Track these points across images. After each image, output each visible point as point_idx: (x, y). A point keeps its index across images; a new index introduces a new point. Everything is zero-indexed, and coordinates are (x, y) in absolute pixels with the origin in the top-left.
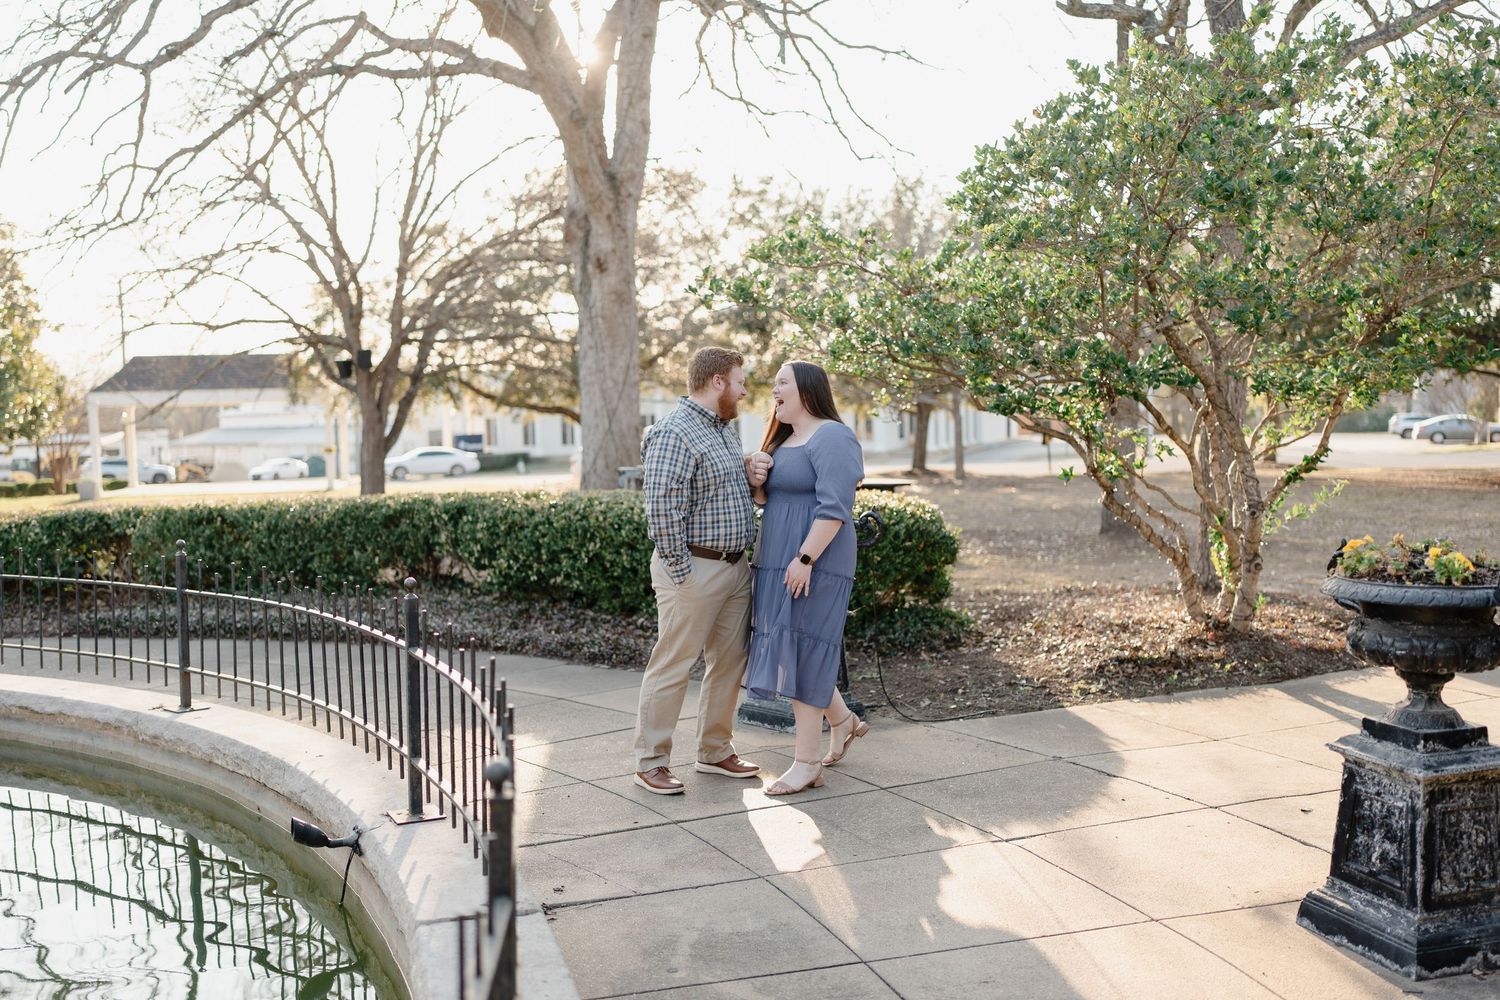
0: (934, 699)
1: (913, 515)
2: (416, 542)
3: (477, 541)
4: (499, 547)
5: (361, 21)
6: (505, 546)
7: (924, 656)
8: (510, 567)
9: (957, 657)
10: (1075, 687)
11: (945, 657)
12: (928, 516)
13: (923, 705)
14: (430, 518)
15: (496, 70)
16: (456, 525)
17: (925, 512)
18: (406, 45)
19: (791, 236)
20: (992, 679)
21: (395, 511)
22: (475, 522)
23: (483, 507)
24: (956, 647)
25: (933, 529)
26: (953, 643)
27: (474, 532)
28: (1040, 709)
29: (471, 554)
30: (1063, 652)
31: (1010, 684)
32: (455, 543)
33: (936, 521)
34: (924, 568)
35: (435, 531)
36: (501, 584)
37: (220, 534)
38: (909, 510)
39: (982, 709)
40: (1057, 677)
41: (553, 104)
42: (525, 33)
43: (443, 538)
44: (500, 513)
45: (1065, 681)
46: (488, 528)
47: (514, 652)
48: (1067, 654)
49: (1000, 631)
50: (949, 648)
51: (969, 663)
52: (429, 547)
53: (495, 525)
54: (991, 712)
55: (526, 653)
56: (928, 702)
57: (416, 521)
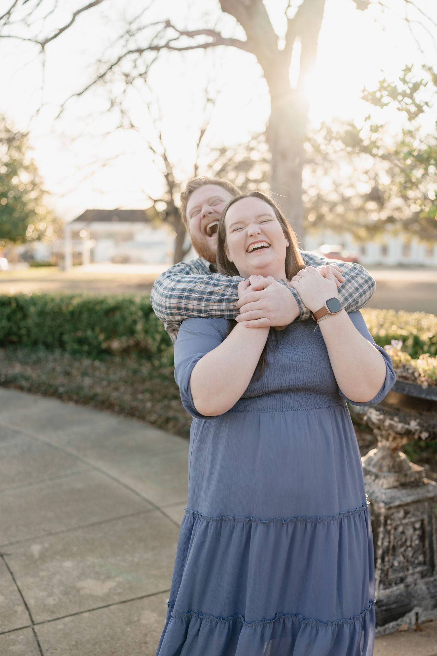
2: (125, 327)
5: (168, 24)
15: (233, 42)
18: (190, 34)
35: (135, 322)
37: (14, 312)
43: (139, 327)
57: (124, 314)
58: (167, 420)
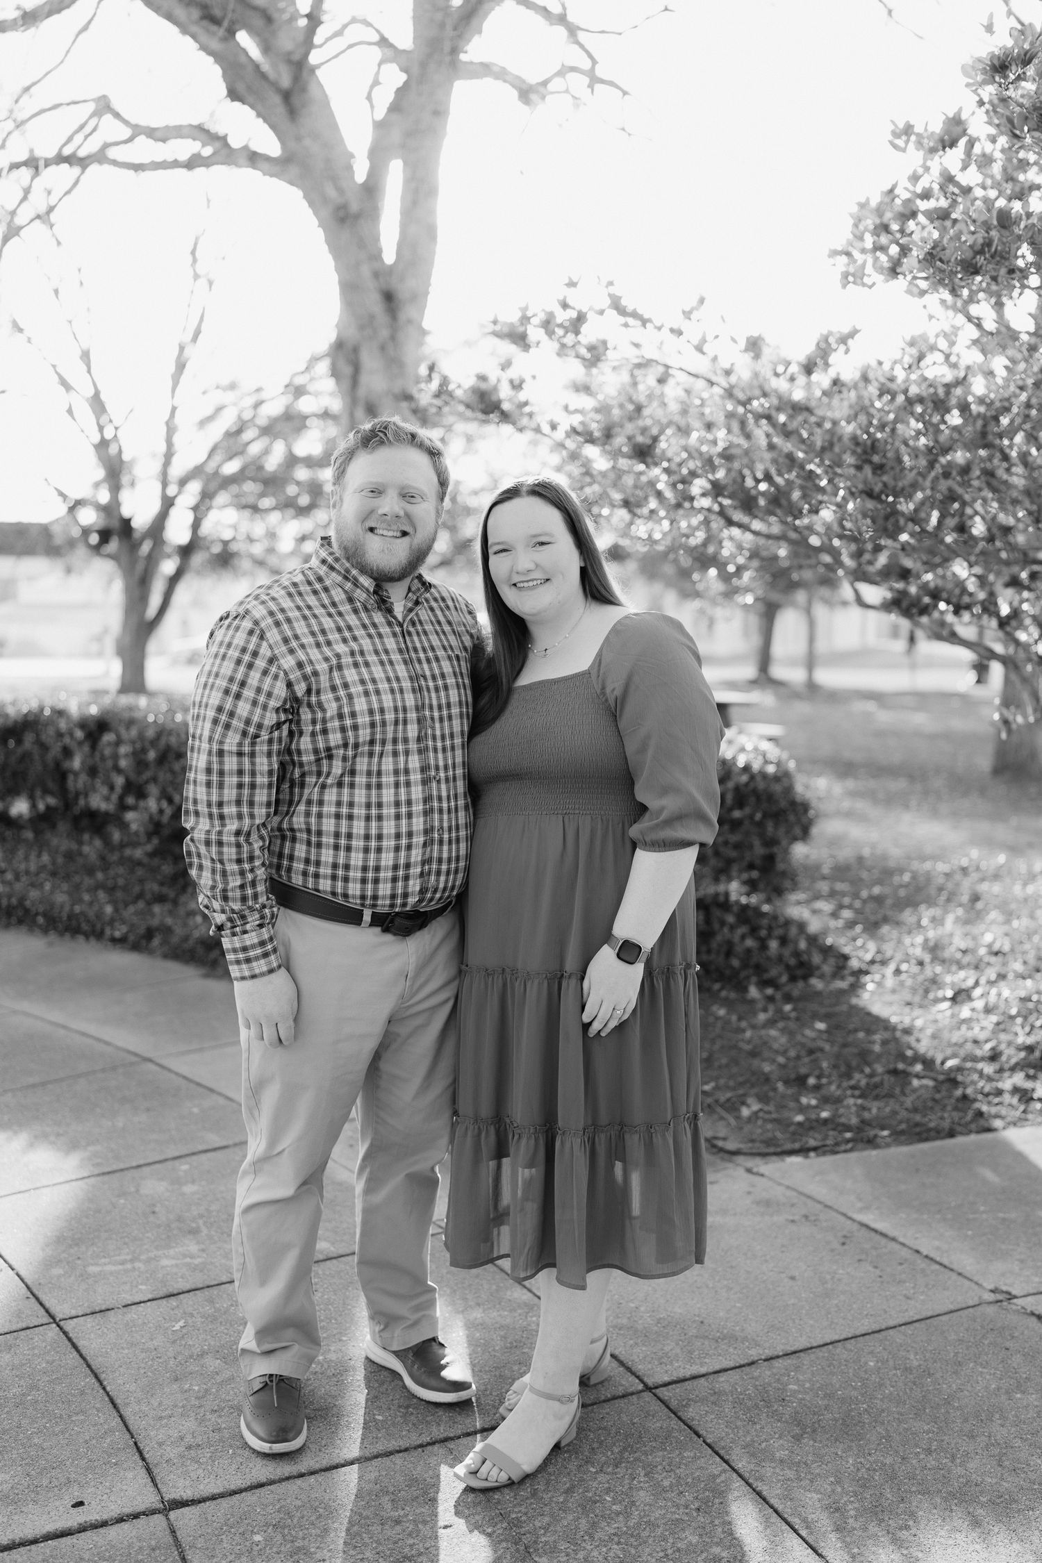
0: (763, 1099)
1: (747, 768)
2: (45, 765)
3: (118, 770)
4: (147, 782)
5: (104, 107)
6: (154, 779)
7: (753, 992)
8: (161, 811)
9: (805, 997)
10: (1007, 1084)
11: (788, 998)
12: (771, 769)
13: (745, 1112)
14: (60, 735)
15: (254, 158)
16: (94, 747)
17: (766, 762)
18: (155, 134)
19: (565, 306)
20: (865, 1056)
21: (16, 722)
22: (119, 742)
23: (131, 723)
24: (806, 978)
25: (777, 788)
26: (802, 969)
27: (116, 757)
28: (951, 1134)
29: (112, 788)
30: (979, 1004)
31: (895, 1072)
32: (93, 772)
33: (783, 777)
34: (759, 850)
35: (67, 753)
36: (149, 835)
38: (741, 762)
39: (848, 1128)
40: (975, 1059)
41: (315, 199)
42: (277, 99)
43: (77, 763)
44: (150, 733)
45: (989, 1069)
46: (135, 753)
47: (136, 947)
48: (988, 1010)
49: (872, 946)
50: (793, 979)
51: (826, 1017)
52: (62, 775)
53: (144, 751)
54: (864, 1138)
55: (150, 952)
56: (756, 1107)
57: (43, 737)
58: (149, 934)
